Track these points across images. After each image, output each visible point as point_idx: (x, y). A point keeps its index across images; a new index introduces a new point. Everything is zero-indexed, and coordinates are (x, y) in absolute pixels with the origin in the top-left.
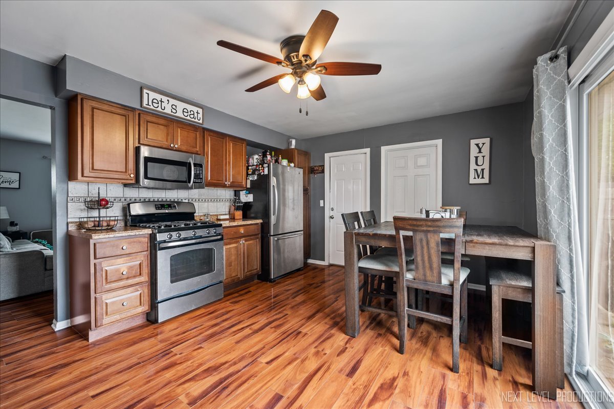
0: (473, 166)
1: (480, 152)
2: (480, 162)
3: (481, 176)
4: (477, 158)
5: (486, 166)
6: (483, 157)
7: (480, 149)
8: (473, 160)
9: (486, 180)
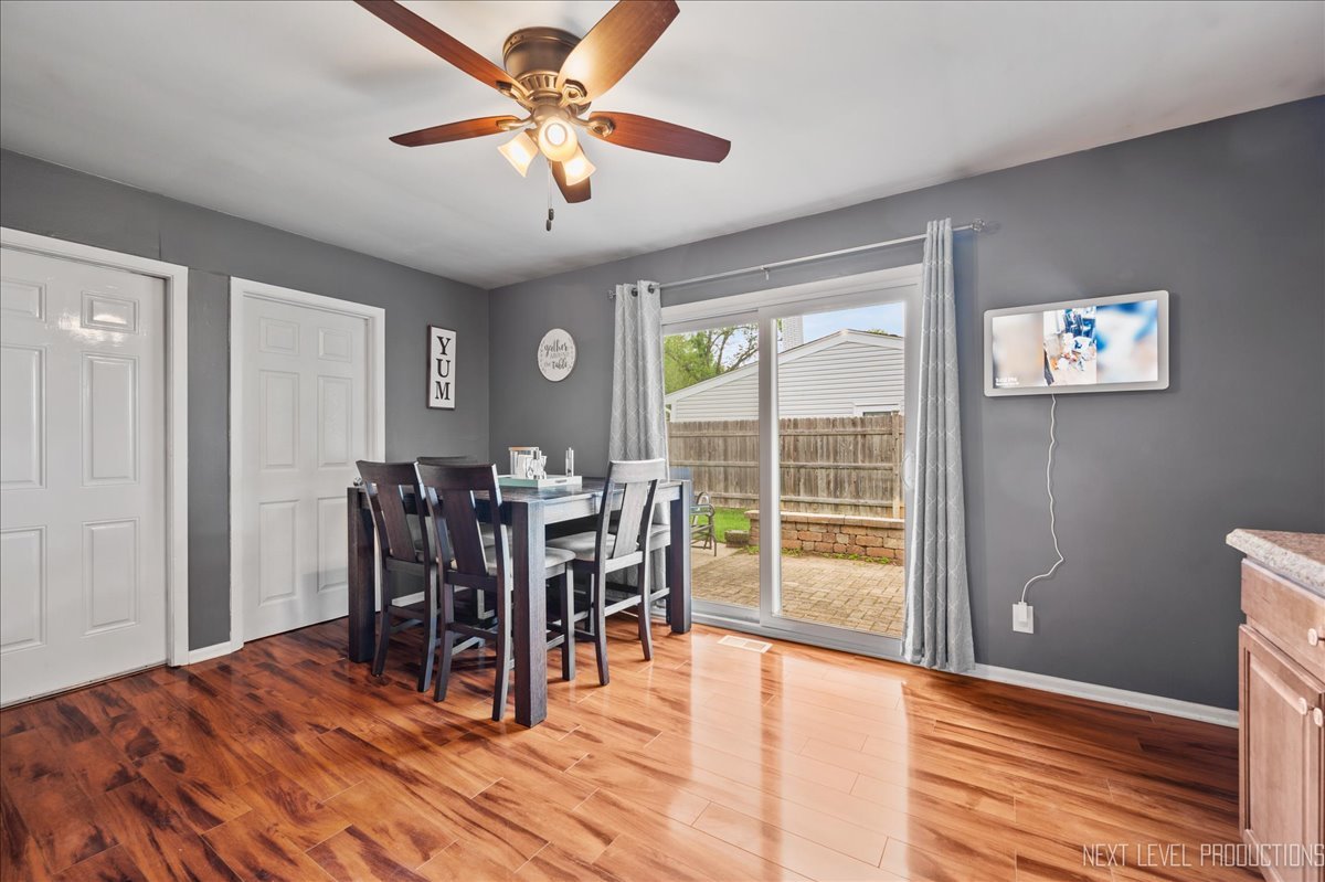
0: (435, 376)
1: (444, 353)
2: (444, 372)
3: (445, 396)
4: (440, 361)
5: (451, 379)
6: (448, 362)
7: (444, 347)
8: (434, 364)
9: (451, 404)
